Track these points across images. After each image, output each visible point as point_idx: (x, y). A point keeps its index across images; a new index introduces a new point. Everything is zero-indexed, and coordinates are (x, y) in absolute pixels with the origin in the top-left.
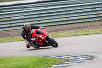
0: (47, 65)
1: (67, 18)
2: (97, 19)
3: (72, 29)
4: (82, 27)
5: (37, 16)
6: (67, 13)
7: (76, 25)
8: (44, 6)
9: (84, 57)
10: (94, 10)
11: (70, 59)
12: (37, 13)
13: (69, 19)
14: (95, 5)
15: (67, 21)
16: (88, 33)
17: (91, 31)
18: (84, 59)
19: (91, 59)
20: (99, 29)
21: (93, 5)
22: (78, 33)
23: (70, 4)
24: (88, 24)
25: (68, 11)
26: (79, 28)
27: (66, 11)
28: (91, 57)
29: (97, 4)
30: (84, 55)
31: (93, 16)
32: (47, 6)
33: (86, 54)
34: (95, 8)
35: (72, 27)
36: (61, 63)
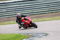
0: (20, 39)
1: (32, 11)
2: (50, 12)
3: (35, 18)
4: (41, 17)
5: (14, 10)
6: (32, 8)
7: (37, 16)
8: (19, 4)
9: (42, 34)
10: (48, 6)
11: (34, 35)
12: (14, 8)
13: (33, 12)
14: (48, 3)
15: (32, 13)
16: (44, 20)
17: (46, 19)
18: (42, 35)
19: (46, 35)
20: (51, 18)
21: (47, 3)
22: (38, 20)
23: (34, 3)
24: (44, 15)
25: (33, 7)
26: (39, 17)
27: (31, 7)
28: (46, 34)
29: (50, 3)
30: (42, 33)
31: (47, 10)
32: (20, 4)
33: (43, 32)
34: (49, 5)
35: (35, 17)
36: (29, 38)
